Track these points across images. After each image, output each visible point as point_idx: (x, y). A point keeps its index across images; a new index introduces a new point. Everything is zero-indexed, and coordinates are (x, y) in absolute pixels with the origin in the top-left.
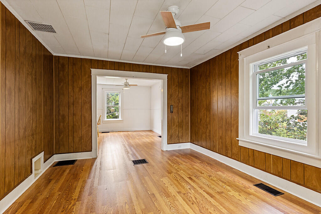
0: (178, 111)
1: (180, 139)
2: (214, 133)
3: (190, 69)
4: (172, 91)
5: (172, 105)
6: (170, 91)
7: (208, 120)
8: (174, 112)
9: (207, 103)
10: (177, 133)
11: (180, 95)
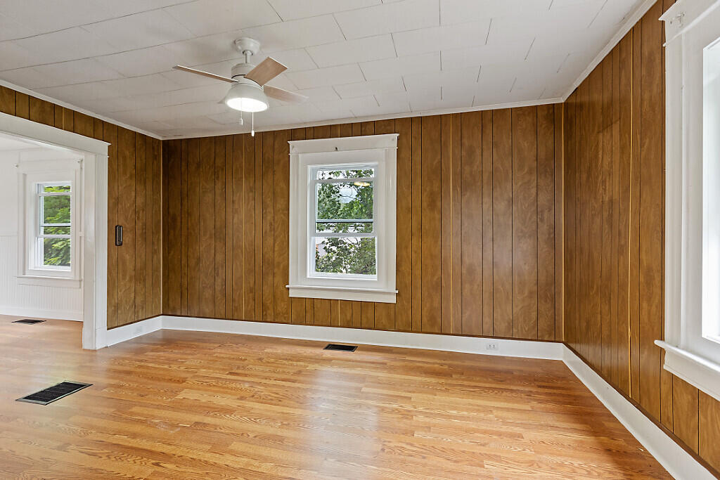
0: (134, 240)
1: (138, 312)
2: (236, 284)
3: (163, 141)
4: (120, 188)
5: (120, 224)
6: (116, 188)
7: (219, 257)
8: (125, 244)
9: (218, 224)
10: (133, 295)
11: (140, 201)
